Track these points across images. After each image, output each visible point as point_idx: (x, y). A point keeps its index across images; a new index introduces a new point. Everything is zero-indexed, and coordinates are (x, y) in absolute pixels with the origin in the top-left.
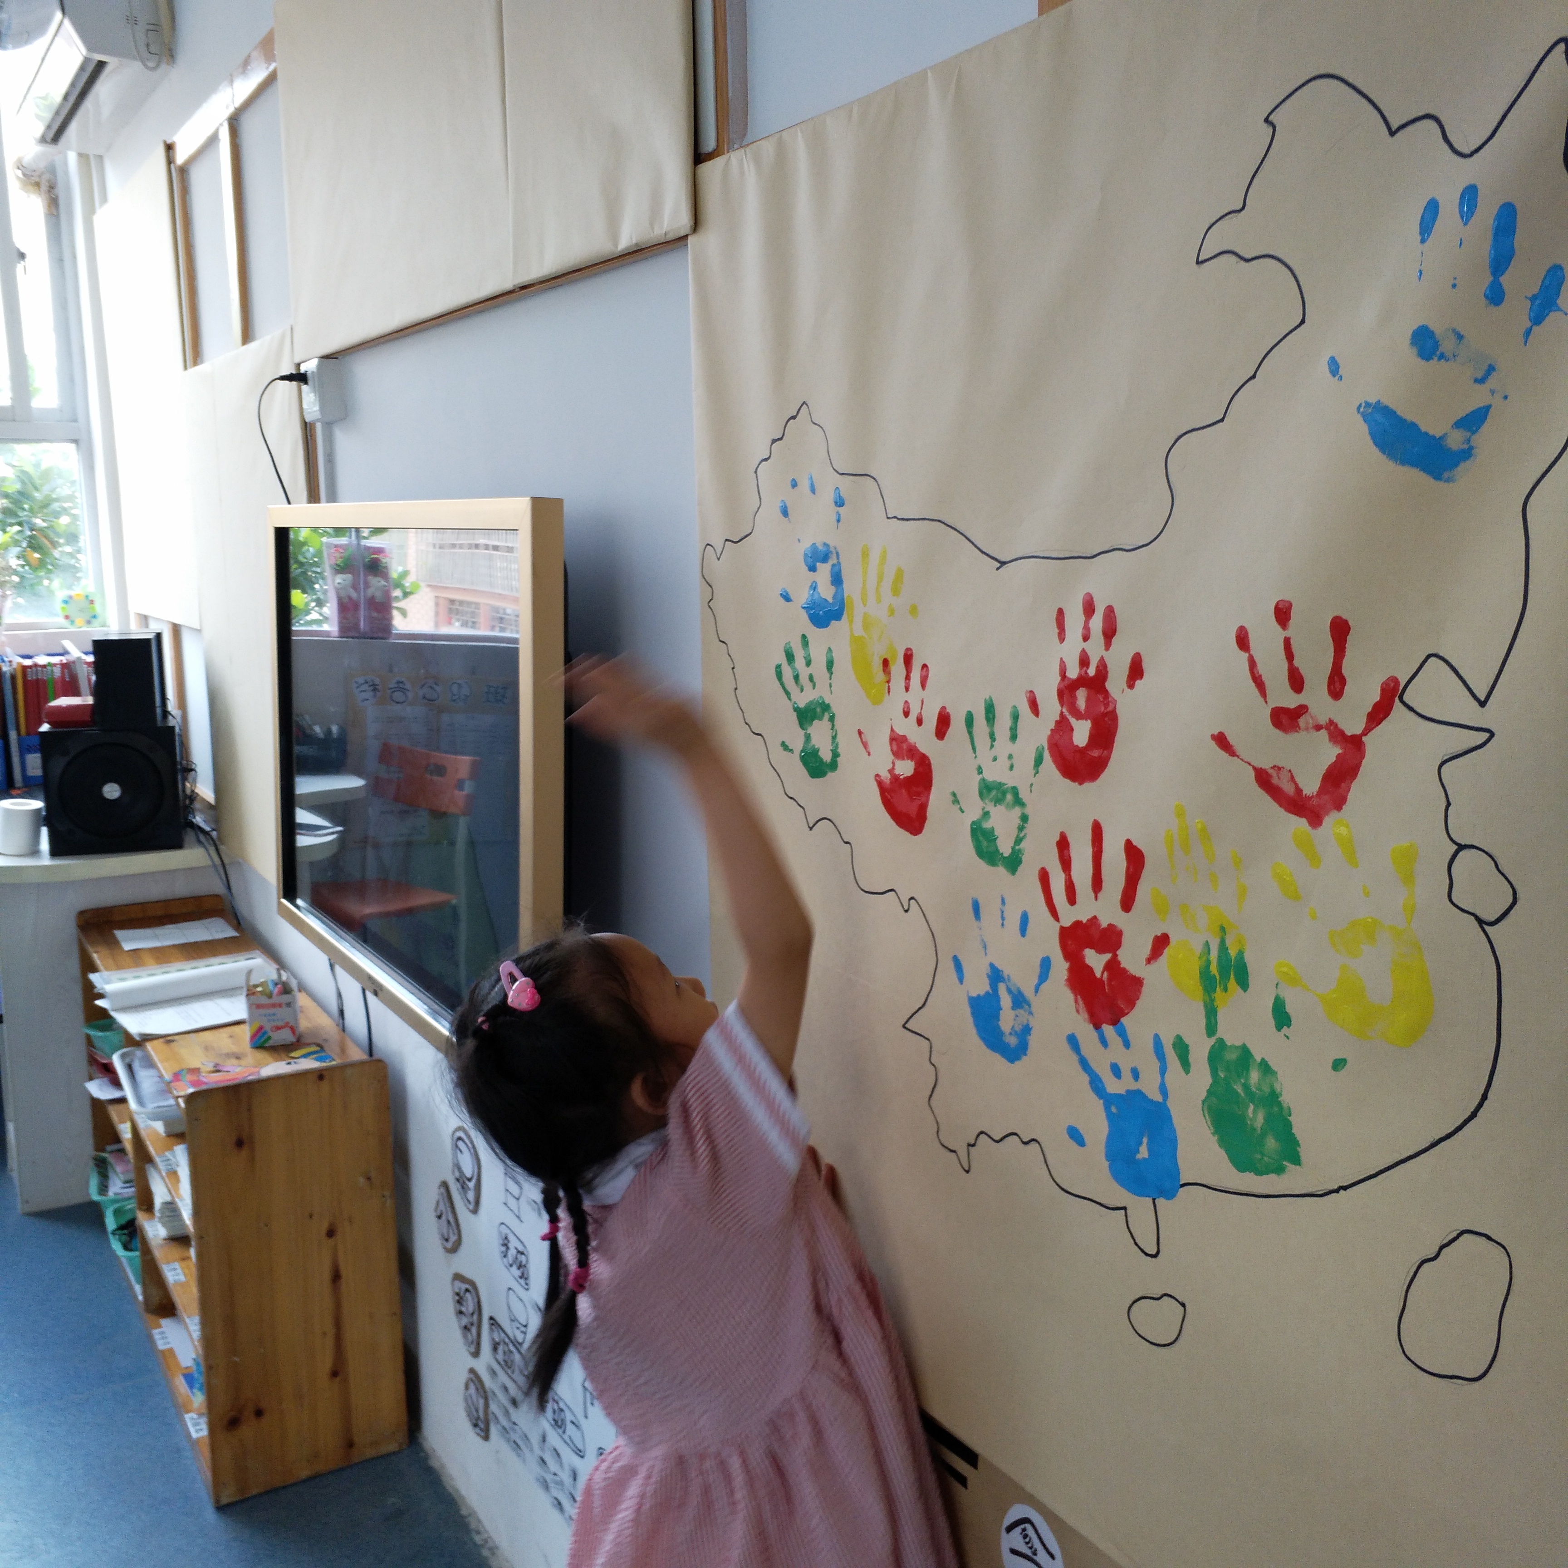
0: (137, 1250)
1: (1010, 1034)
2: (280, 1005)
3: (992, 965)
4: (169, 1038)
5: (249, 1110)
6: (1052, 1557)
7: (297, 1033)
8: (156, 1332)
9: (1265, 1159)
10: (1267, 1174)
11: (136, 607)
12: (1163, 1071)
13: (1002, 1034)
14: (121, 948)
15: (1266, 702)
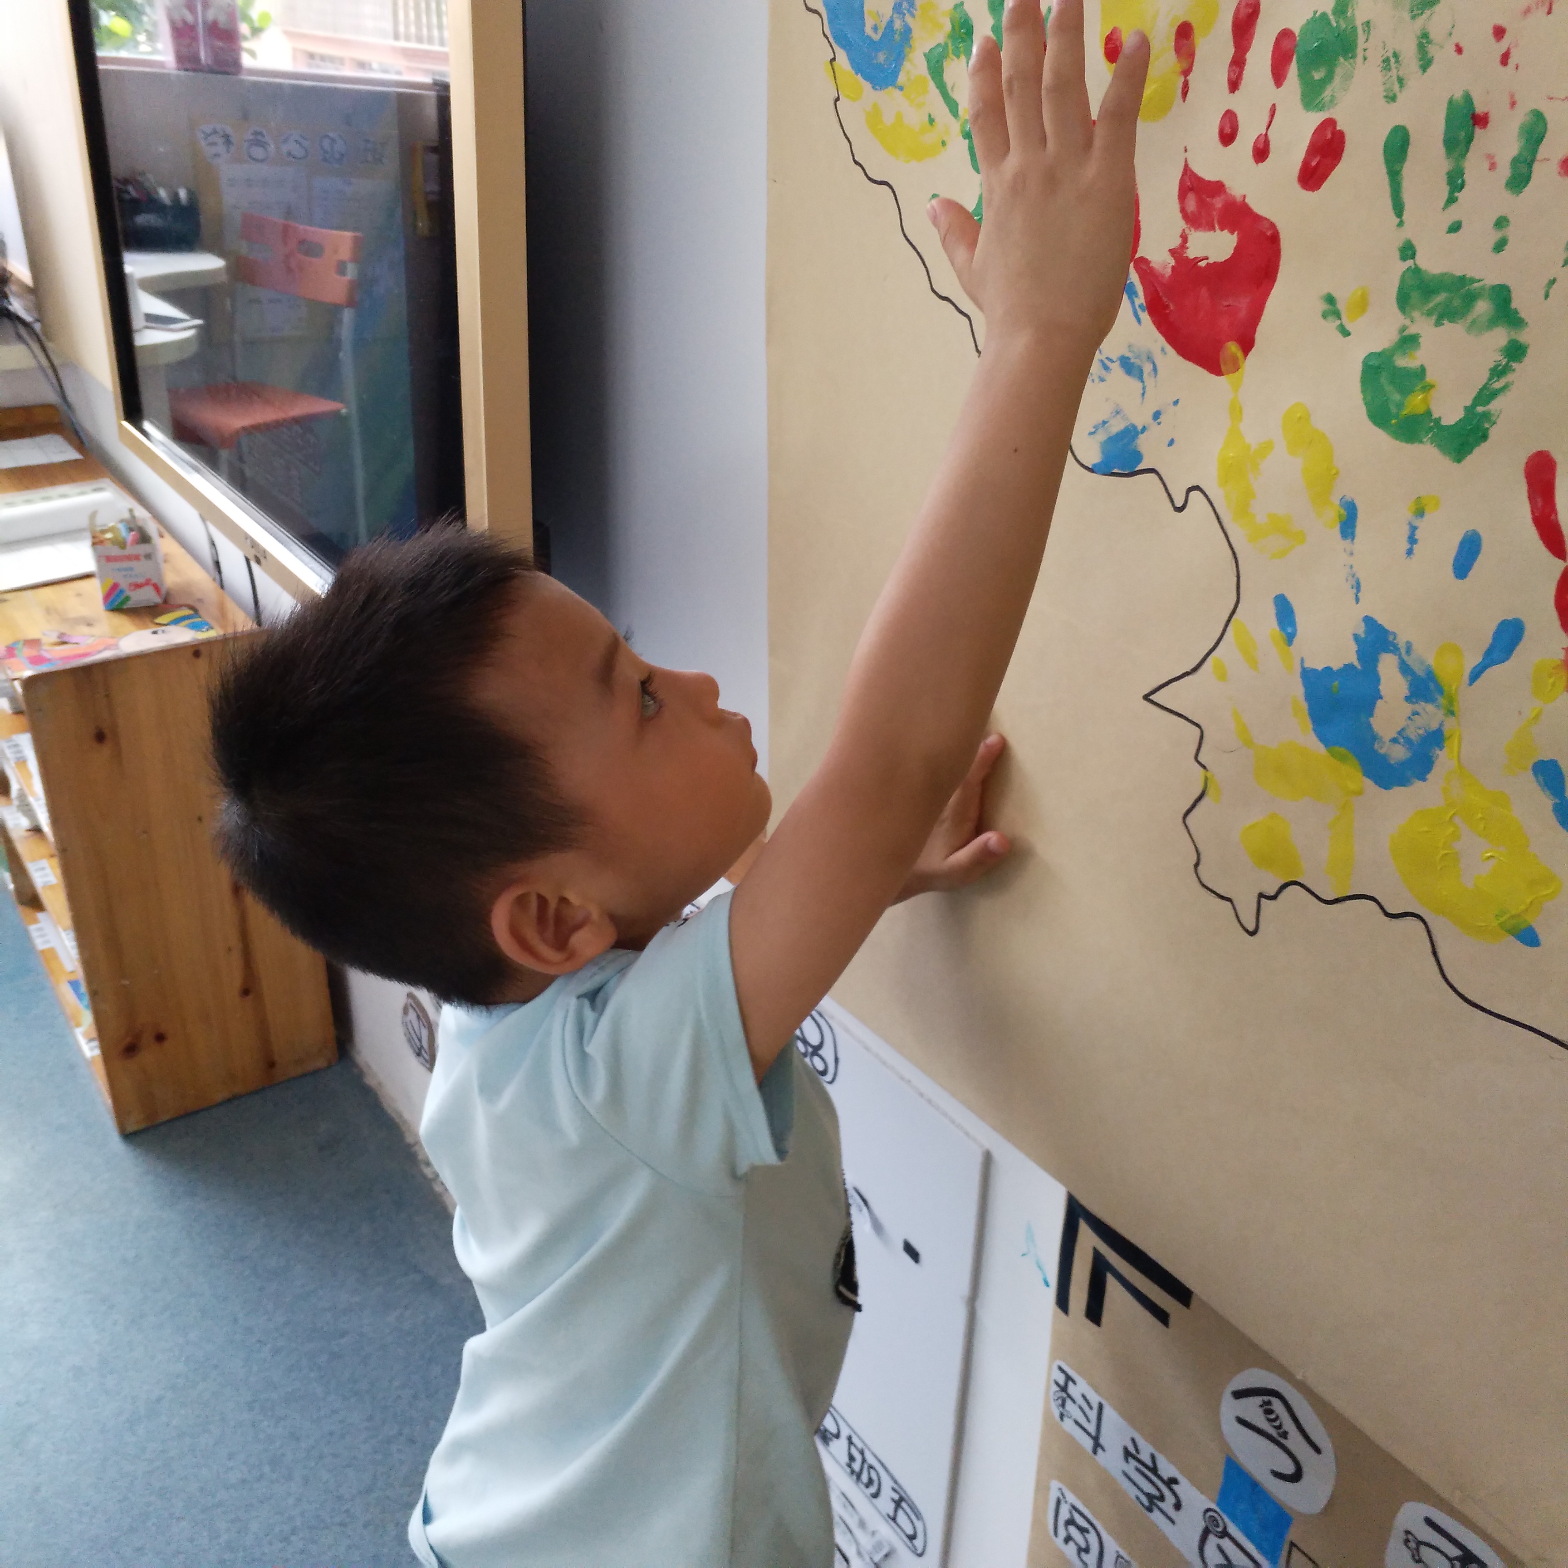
1: (1394, 741)
2: (137, 558)
3: (1369, 621)
5: (107, 696)
6: (1318, 1450)
7: (163, 592)
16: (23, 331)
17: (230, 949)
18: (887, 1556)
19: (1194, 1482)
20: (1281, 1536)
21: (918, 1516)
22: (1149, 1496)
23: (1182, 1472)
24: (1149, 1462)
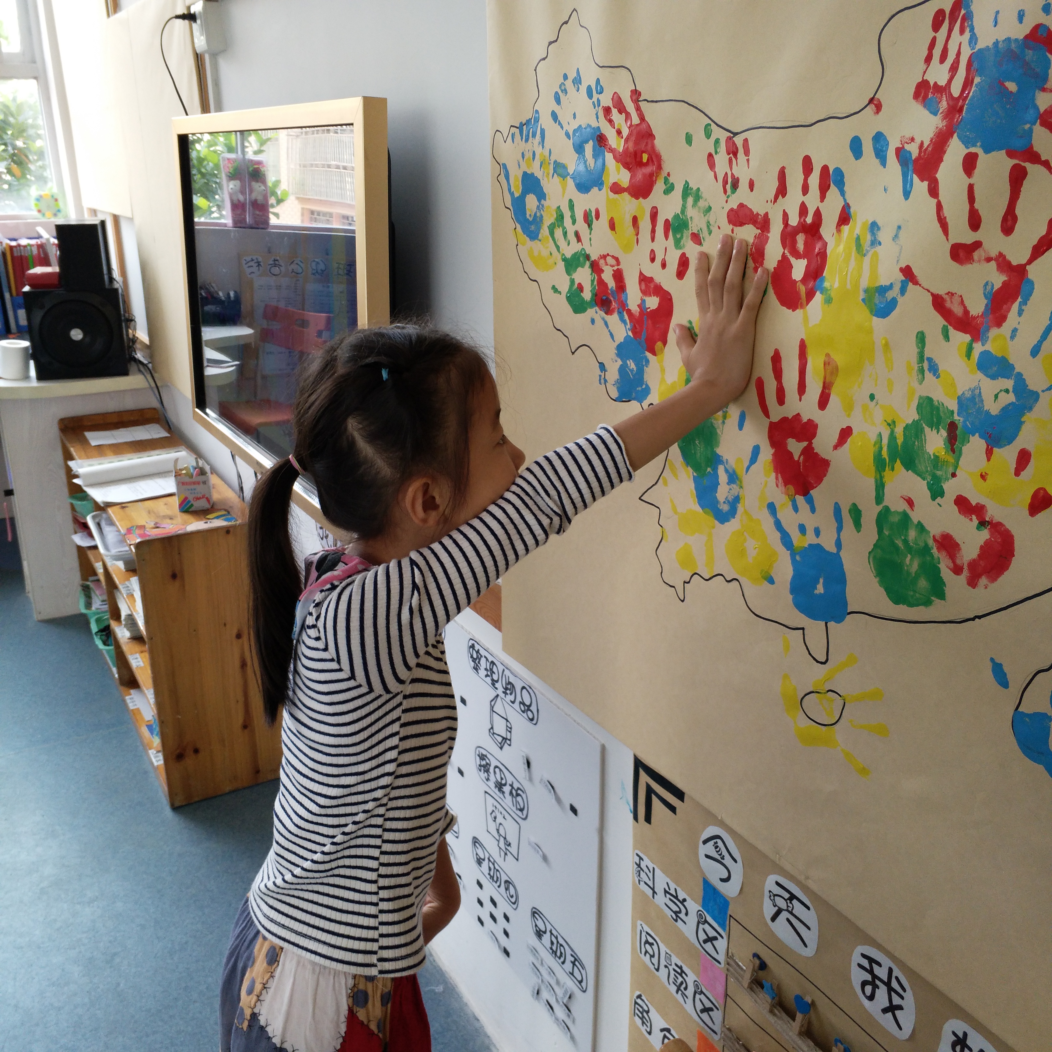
0: (111, 645)
1: (724, 502)
2: (199, 483)
3: (714, 452)
4: (123, 505)
5: (179, 554)
6: (735, 861)
7: (211, 503)
8: (127, 698)
9: (917, 595)
10: (918, 605)
11: (87, 203)
12: (840, 529)
13: (718, 502)
14: (89, 444)
15: (948, 240)
16: (142, 368)
17: (238, 702)
18: (570, 997)
19: (692, 899)
20: (726, 914)
21: (583, 968)
22: (675, 913)
23: (688, 895)
24: (674, 894)
